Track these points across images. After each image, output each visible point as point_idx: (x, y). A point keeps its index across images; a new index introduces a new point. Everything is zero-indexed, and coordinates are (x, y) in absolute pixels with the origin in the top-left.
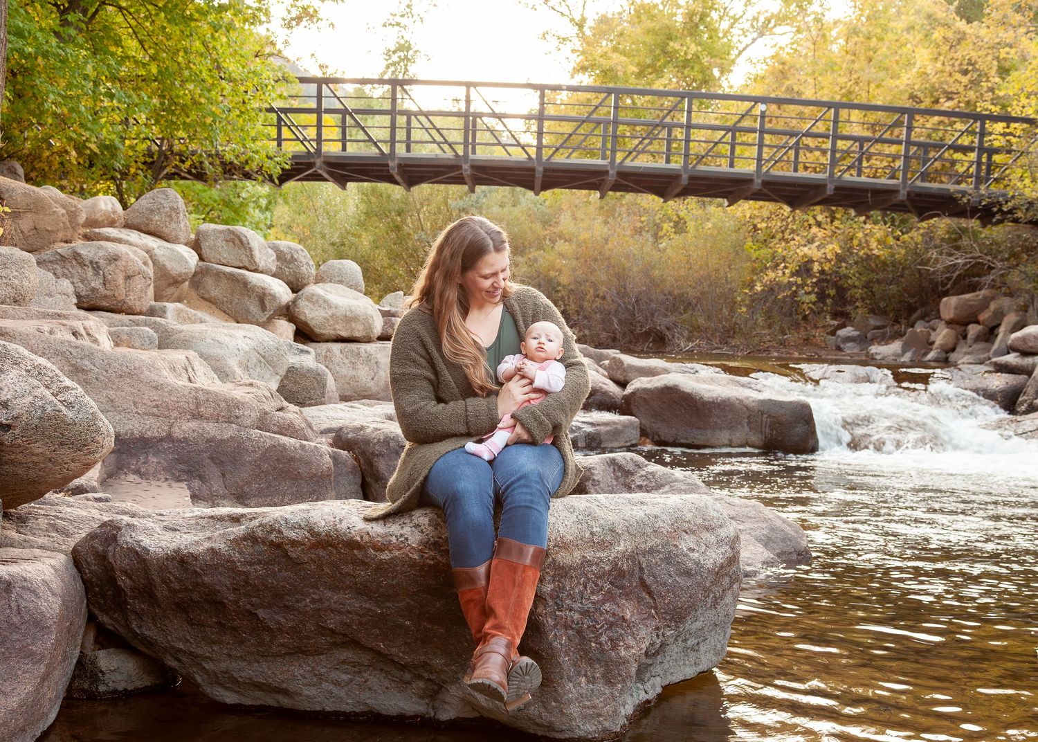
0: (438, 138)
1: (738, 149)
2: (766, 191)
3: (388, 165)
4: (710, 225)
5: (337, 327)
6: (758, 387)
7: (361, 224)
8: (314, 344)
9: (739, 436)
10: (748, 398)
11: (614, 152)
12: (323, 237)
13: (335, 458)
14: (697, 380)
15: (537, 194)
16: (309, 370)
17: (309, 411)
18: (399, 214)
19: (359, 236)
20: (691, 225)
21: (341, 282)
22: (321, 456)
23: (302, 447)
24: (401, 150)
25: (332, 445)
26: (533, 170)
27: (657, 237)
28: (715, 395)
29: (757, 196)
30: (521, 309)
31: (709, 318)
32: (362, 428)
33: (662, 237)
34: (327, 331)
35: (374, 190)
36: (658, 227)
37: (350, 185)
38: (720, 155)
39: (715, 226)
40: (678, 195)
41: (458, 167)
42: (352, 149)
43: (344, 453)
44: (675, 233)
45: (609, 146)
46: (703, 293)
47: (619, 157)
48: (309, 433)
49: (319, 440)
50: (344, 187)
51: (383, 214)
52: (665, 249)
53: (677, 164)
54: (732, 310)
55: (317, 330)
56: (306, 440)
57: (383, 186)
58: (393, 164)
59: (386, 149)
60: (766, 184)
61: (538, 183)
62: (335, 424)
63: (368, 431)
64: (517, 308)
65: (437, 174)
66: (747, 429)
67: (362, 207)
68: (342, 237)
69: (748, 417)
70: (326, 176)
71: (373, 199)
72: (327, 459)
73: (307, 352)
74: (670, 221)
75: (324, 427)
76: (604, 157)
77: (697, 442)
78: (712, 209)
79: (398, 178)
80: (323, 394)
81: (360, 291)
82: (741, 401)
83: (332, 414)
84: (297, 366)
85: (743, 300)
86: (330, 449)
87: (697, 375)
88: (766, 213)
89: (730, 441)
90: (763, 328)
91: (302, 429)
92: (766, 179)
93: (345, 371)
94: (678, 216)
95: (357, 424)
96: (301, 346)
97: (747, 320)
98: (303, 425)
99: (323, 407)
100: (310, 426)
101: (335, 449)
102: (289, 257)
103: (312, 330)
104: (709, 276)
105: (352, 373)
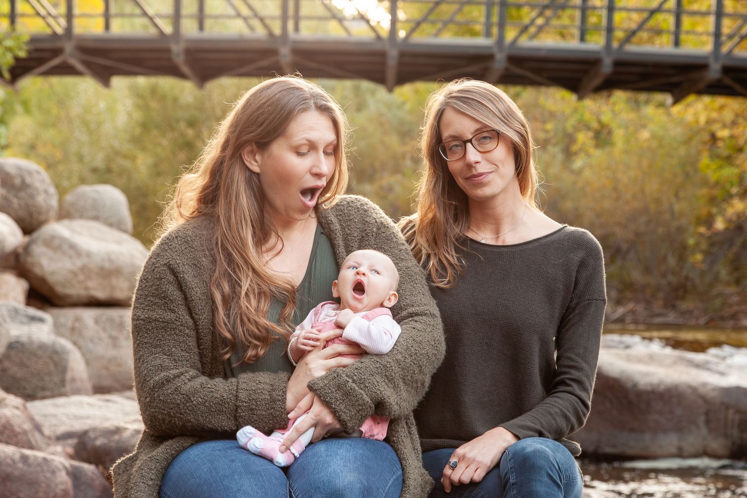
0: (245, 11)
1: (687, 22)
2: (728, 81)
3: (168, 51)
4: (645, 134)
5: (90, 284)
6: (721, 367)
7: (136, 141)
8: (56, 311)
9: (692, 441)
10: (704, 385)
11: (502, 26)
12: (81, 158)
13: (75, 475)
14: (629, 359)
15: (390, 90)
16: (42, 347)
17: (40, 408)
18: (192, 124)
19: (133, 158)
20: (619, 135)
21: (96, 218)
22: (53, 472)
23: (24, 458)
24: (189, 28)
25: (72, 457)
26: (382, 55)
27: (569, 154)
28: (654, 380)
29: (716, 89)
30: (343, 228)
31: (647, 270)
32: (118, 430)
33: (576, 154)
34: (75, 291)
35: (154, 91)
36: (570, 139)
37: (118, 82)
38: (658, 32)
39: (654, 136)
40: (598, 90)
41: (273, 52)
42: (120, 28)
43: (89, 468)
44: (597, 146)
45: (495, 19)
46: (638, 235)
47: (510, 35)
48: (36, 438)
49: (52, 448)
50: (106, 82)
51: (168, 125)
52: (580, 172)
53: (596, 43)
54: (682, 258)
55: (60, 290)
56: (31, 447)
57: (166, 83)
58: (177, 49)
59: (168, 29)
60: (728, 70)
61: (391, 74)
62: (78, 426)
63: (126, 435)
64: (336, 226)
65: (242, 63)
66: (704, 431)
67: (138, 115)
68: (109, 159)
69: (707, 414)
70: (79, 67)
71: (154, 104)
72: (63, 478)
73: (41, 320)
74: (588, 128)
75: (62, 429)
76: (488, 34)
77: (629, 452)
78: (649, 110)
79: (185, 69)
80: (63, 382)
81: (125, 231)
82: (694, 390)
83: (74, 410)
84: (24, 339)
85: (697, 244)
86: (68, 463)
87: (628, 351)
88: (728, 116)
89: (680, 449)
90: (728, 284)
91: (25, 432)
92: (729, 63)
93: (103, 349)
94: (599, 122)
95: (108, 425)
96: (32, 311)
97: (703, 274)
98: (27, 426)
99: (61, 401)
100: (38, 428)
101: (76, 463)
102: (18, 181)
103: (51, 289)
104: (646, 210)
105: (111, 352)
